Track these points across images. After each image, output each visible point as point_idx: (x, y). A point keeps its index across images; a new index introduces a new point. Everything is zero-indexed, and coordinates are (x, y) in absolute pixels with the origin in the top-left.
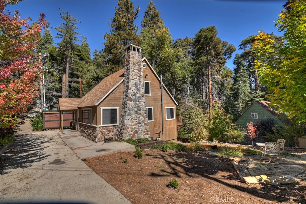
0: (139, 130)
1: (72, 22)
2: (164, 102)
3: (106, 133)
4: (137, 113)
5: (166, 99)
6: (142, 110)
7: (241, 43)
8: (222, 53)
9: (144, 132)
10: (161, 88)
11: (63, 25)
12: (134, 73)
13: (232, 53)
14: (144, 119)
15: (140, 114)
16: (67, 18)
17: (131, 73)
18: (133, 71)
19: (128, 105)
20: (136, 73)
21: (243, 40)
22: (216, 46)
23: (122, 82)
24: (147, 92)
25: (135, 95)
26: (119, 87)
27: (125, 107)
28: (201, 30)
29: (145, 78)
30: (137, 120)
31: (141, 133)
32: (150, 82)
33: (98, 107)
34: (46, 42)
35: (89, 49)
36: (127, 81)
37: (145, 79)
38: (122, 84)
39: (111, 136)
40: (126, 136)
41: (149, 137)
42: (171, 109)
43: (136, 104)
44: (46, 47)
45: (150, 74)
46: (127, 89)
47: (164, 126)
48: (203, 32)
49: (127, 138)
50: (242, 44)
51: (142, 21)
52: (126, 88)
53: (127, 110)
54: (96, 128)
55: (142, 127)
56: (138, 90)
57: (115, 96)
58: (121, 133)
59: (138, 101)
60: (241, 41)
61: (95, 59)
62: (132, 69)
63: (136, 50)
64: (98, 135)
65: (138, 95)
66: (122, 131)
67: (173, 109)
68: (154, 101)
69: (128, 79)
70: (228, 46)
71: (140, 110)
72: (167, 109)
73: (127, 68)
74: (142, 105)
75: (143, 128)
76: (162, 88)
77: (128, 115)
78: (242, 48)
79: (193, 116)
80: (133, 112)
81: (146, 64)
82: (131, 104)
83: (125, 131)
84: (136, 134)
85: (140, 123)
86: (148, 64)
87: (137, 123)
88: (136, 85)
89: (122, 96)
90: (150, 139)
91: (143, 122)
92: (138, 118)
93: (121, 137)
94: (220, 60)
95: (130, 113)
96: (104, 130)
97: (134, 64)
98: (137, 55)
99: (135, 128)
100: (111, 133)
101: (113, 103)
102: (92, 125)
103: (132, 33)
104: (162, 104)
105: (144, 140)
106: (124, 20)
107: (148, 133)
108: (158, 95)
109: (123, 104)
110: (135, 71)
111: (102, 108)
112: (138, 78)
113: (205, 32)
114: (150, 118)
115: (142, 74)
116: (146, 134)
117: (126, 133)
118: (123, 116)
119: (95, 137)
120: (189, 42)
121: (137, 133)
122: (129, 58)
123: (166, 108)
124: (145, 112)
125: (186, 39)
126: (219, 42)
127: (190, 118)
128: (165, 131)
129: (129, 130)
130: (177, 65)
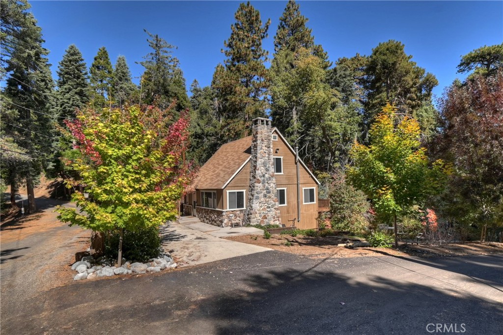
0: (268, 216)
1: (164, 49)
2: (301, 181)
3: (233, 218)
4: (266, 197)
5: (304, 177)
6: (272, 192)
7: (462, 61)
8: (414, 89)
9: (274, 218)
10: (296, 163)
11: (151, 57)
12: (262, 150)
13: (432, 88)
14: (274, 203)
15: (270, 197)
16: (156, 45)
17: (259, 151)
18: (261, 149)
19: (256, 187)
20: (265, 151)
21: (465, 55)
22: (403, 79)
23: (249, 161)
24: (278, 169)
25: (264, 176)
26: (245, 167)
27: (252, 190)
28: (377, 51)
29: (276, 152)
30: (266, 204)
31: (271, 218)
32: (282, 157)
33: (224, 190)
34: (120, 79)
35: (184, 79)
36: (254, 159)
37: (276, 154)
38: (249, 163)
39: (237, 221)
40: (254, 222)
41: (280, 223)
42: (310, 189)
43: (264, 187)
44: (121, 88)
45: (282, 147)
46: (254, 170)
47: (301, 212)
48: (381, 53)
49: (255, 224)
50: (464, 63)
51: (276, 36)
52: (254, 168)
53: (255, 193)
54: (222, 212)
55: (271, 212)
56: (267, 170)
57: (241, 178)
58: (249, 218)
59: (267, 183)
60: (461, 58)
61: (194, 98)
62: (260, 147)
63: (265, 123)
64: (224, 220)
65: (267, 176)
66: (249, 216)
67: (313, 189)
68: (287, 181)
69: (256, 158)
70: (425, 75)
71: (269, 193)
72: (304, 190)
73: (255, 145)
74: (272, 187)
75: (273, 213)
76: (298, 163)
77: (256, 199)
78: (464, 70)
79: (347, 199)
80: (261, 195)
81: (277, 135)
82: (259, 186)
83: (252, 216)
84: (264, 220)
85: (269, 207)
86: (279, 136)
87: (266, 207)
88: (264, 164)
89: (249, 177)
90: (281, 226)
91: (273, 206)
92: (267, 202)
93: (248, 223)
94: (411, 101)
95: (258, 196)
96: (231, 215)
97: (262, 140)
98: (266, 129)
99: (263, 213)
100: (238, 218)
101: (240, 185)
102: (217, 209)
103: (259, 66)
104: (297, 184)
105: (273, 226)
106: (247, 46)
107: (278, 219)
108: (293, 172)
109: (250, 186)
110: (264, 148)
111: (228, 191)
112: (267, 155)
113: (384, 55)
114: (282, 201)
115: (272, 150)
116: (276, 220)
117: (254, 218)
118: (250, 199)
119: (222, 222)
120: (361, 65)
121: (266, 218)
122: (257, 133)
123: (303, 188)
124: (275, 195)
125: (355, 57)
126: (407, 72)
127: (341, 201)
128: (301, 217)
129: (258, 215)
130: (333, 114)
